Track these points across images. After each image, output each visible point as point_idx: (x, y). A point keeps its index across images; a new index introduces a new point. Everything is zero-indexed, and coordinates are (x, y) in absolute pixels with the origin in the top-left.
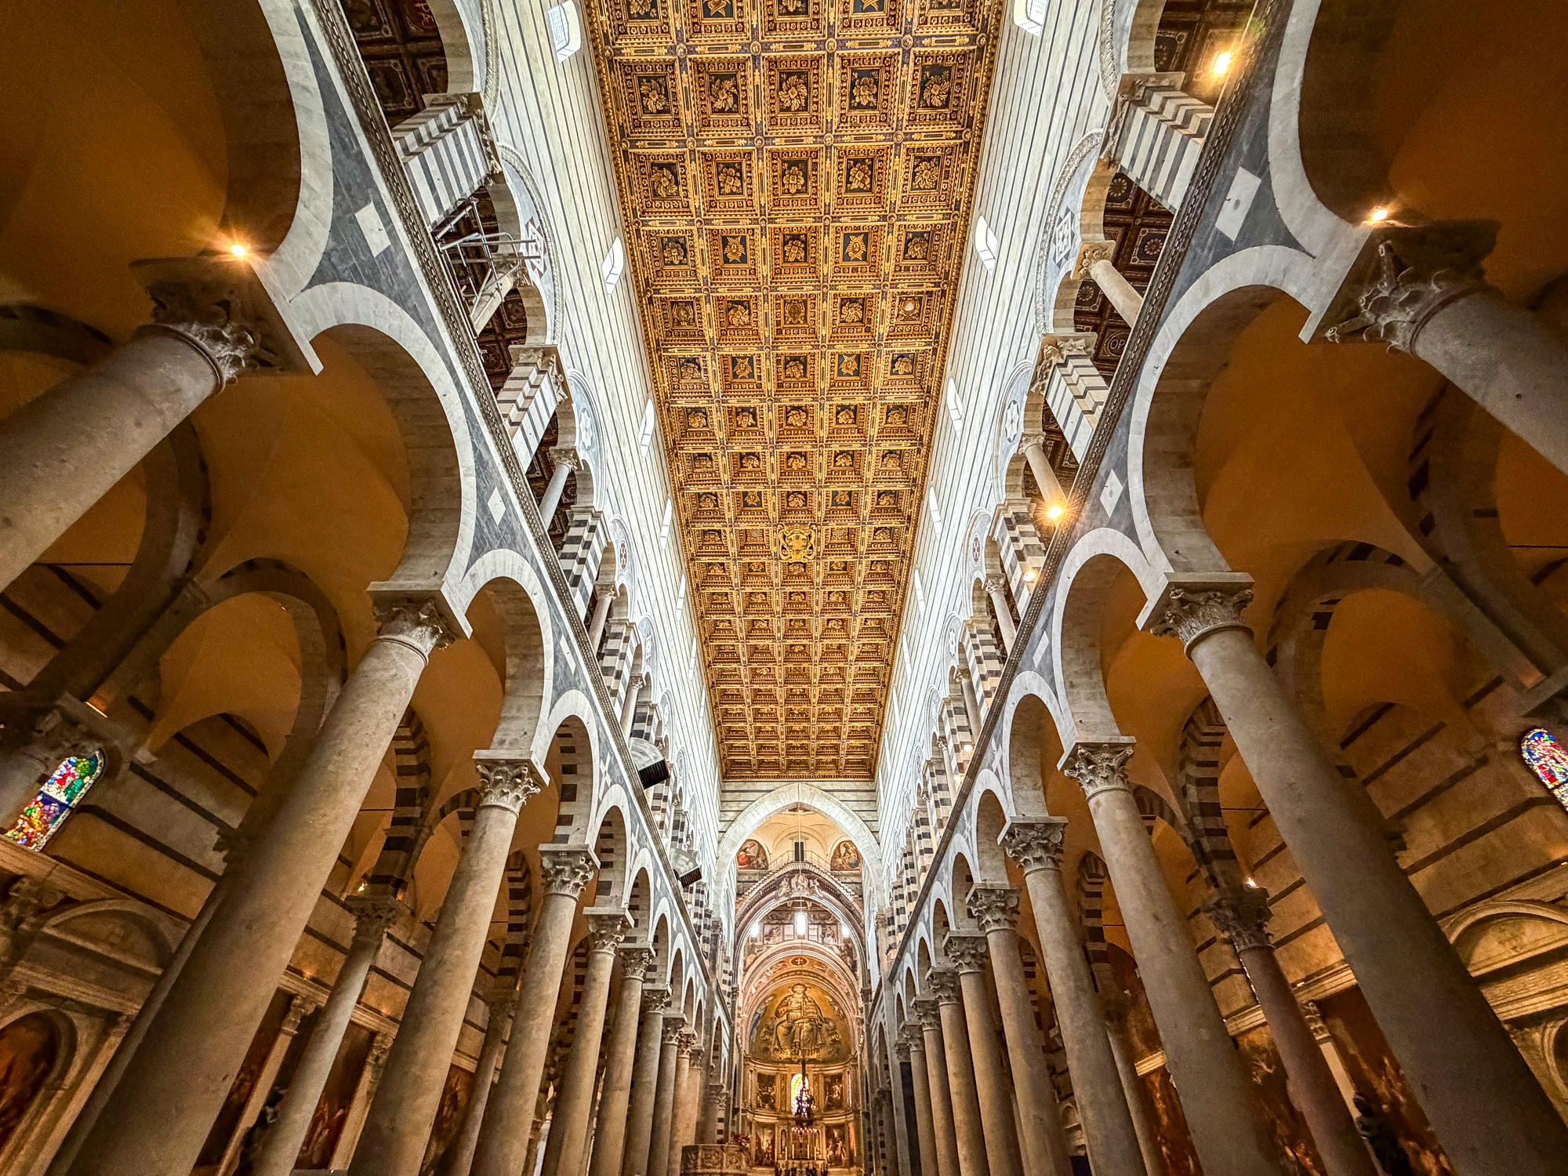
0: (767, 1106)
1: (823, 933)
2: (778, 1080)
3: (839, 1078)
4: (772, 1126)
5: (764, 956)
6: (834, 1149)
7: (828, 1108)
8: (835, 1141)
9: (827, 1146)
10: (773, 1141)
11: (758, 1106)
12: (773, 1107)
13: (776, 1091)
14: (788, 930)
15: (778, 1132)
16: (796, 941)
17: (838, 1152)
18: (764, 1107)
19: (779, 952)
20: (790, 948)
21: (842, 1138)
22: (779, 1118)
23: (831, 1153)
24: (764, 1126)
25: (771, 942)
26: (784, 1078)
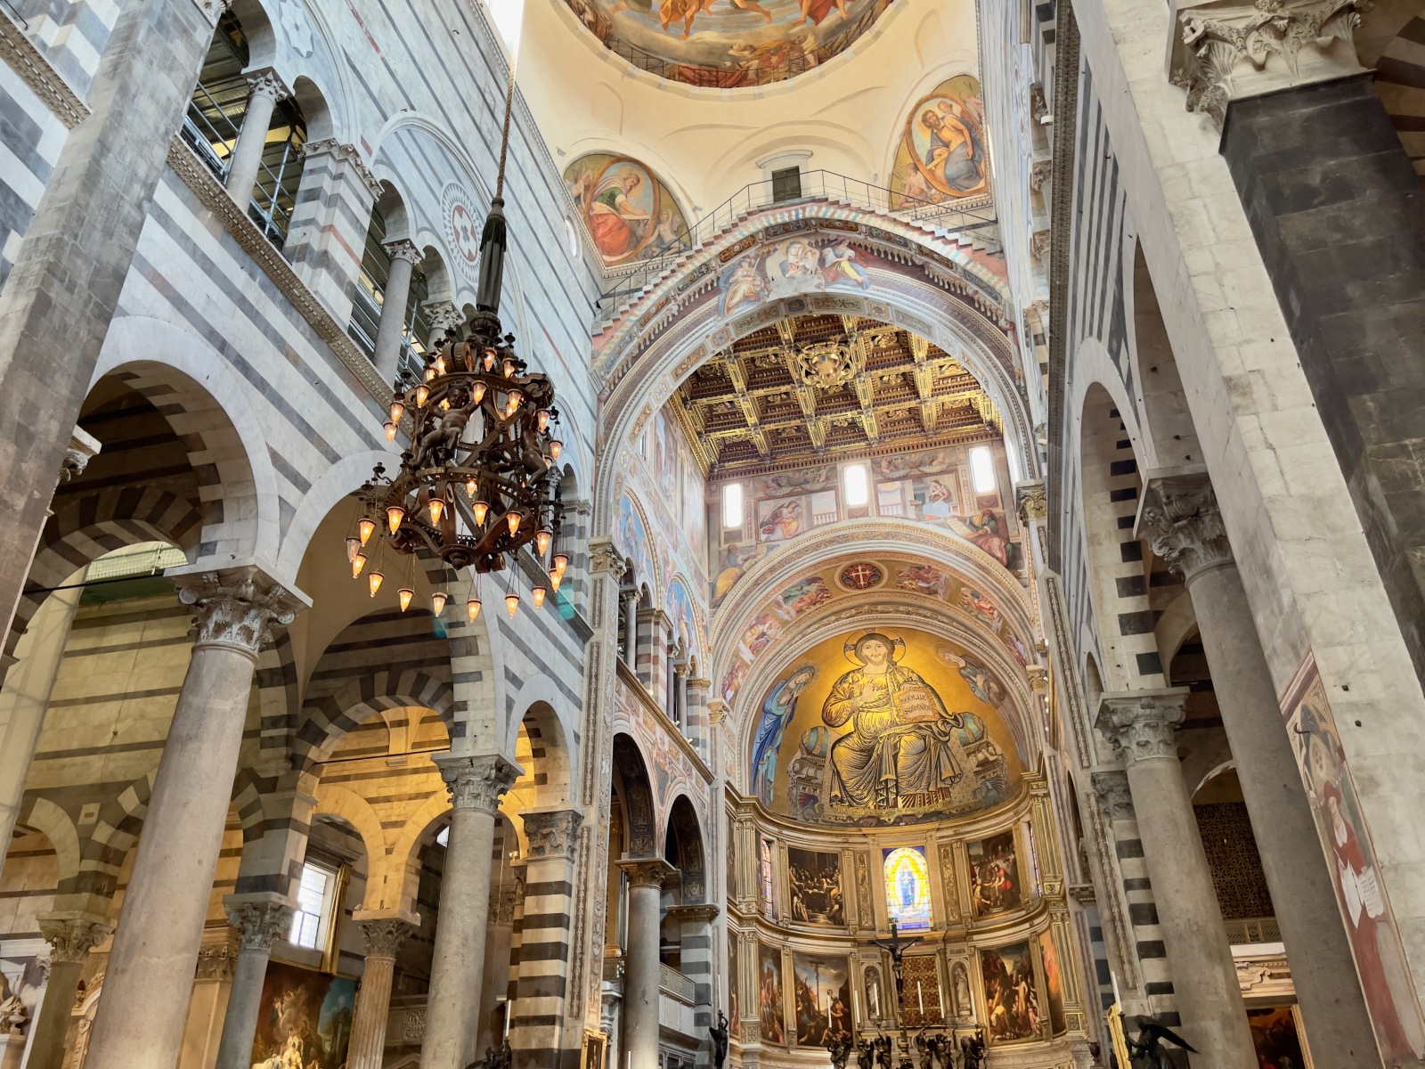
0: (822, 918)
1: (919, 497)
2: (847, 863)
3: (1002, 843)
4: (840, 962)
5: (761, 567)
6: (1009, 1001)
7: (982, 911)
8: (1008, 983)
9: (990, 995)
10: (845, 995)
11: (797, 917)
12: (837, 920)
13: (845, 886)
14: (822, 503)
15: (856, 974)
16: (846, 523)
17: (1019, 1006)
18: (812, 919)
19: (800, 553)
20: (831, 542)
21: (1027, 973)
22: (857, 943)
23: (1000, 1010)
24: (817, 960)
25: (779, 533)
26: (862, 859)
